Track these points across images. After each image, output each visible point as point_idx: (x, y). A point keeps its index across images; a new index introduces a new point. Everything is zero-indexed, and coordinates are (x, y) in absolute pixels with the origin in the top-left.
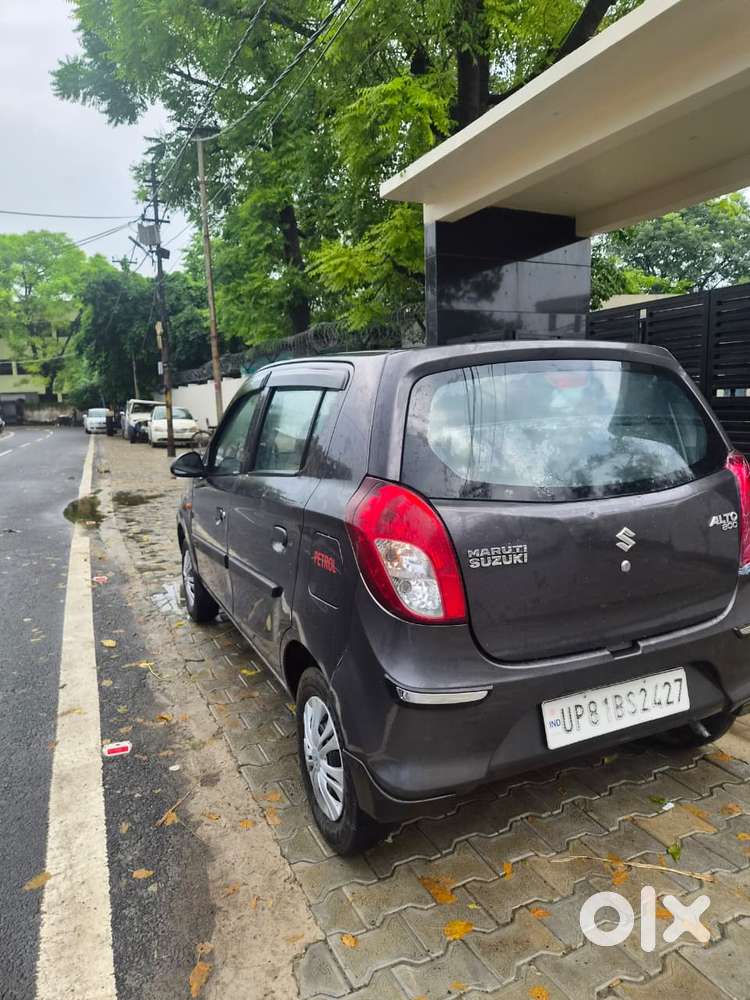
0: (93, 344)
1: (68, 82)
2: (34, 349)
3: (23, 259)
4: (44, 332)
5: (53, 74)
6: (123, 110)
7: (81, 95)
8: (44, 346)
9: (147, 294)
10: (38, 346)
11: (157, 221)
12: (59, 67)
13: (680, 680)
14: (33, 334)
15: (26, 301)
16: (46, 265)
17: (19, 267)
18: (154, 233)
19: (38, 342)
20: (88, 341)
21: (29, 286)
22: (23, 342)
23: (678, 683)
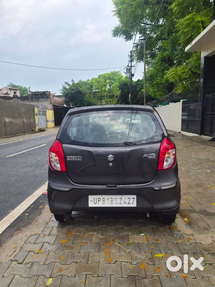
0: (121, 100)
1: (116, 32)
2: (110, 102)
3: (110, 79)
4: (113, 97)
5: (112, 31)
6: (129, 37)
7: (119, 35)
8: (112, 101)
9: (134, 86)
10: (111, 101)
11: (131, 66)
12: (114, 29)
13: (134, 198)
14: (110, 98)
15: (109, 89)
16: (114, 80)
17: (108, 81)
18: (130, 70)
19: (111, 100)
20: (120, 99)
21: (110, 86)
22: (108, 100)
23: (133, 199)
